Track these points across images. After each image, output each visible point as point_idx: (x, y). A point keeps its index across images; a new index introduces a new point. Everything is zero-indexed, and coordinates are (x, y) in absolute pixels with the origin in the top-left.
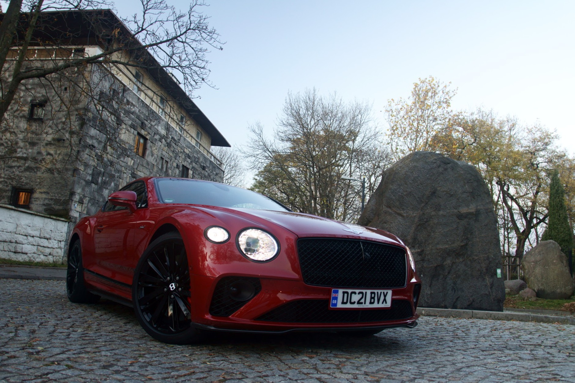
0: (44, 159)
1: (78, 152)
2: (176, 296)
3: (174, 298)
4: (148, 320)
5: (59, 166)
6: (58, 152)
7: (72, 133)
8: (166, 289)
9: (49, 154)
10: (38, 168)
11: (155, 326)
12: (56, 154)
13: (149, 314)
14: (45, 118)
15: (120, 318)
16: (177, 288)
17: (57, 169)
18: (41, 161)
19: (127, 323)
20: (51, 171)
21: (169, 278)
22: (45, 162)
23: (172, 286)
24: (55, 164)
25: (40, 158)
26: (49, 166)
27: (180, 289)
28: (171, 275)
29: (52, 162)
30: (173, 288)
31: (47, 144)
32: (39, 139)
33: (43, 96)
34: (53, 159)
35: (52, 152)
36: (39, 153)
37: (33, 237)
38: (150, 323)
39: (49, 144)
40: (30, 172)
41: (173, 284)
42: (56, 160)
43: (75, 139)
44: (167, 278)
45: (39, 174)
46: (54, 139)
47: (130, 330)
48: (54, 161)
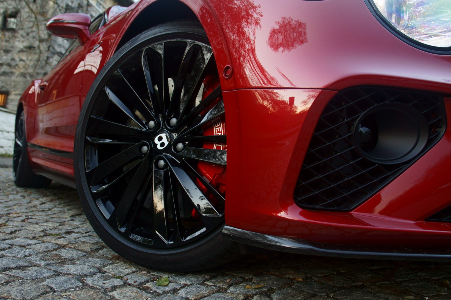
0: (17, 65)
1: (48, 58)
2: (172, 161)
3: (166, 165)
4: (107, 216)
5: (30, 70)
6: (30, 58)
7: (41, 41)
8: (145, 148)
9: (21, 60)
10: (12, 73)
11: (123, 230)
12: (28, 59)
13: (109, 203)
14: (18, 28)
15: (68, 207)
16: (173, 144)
17: (30, 74)
18: (15, 66)
19: (76, 215)
20: (23, 75)
21: (152, 123)
22: (19, 67)
23: (160, 139)
24: (27, 69)
25: (13, 64)
26: (22, 71)
27: (180, 146)
28: (157, 117)
29: (24, 67)
30: (162, 145)
31: (19, 52)
32: (12, 47)
33: (14, 8)
34: (26, 64)
35: (24, 58)
36: (13, 59)
37: (8, 132)
38: (111, 222)
39: (21, 51)
40: (6, 76)
41: (163, 135)
42: (28, 66)
43: (44, 47)
44: (147, 123)
45: (13, 78)
46: (26, 47)
47: (76, 230)
48: (26, 66)
